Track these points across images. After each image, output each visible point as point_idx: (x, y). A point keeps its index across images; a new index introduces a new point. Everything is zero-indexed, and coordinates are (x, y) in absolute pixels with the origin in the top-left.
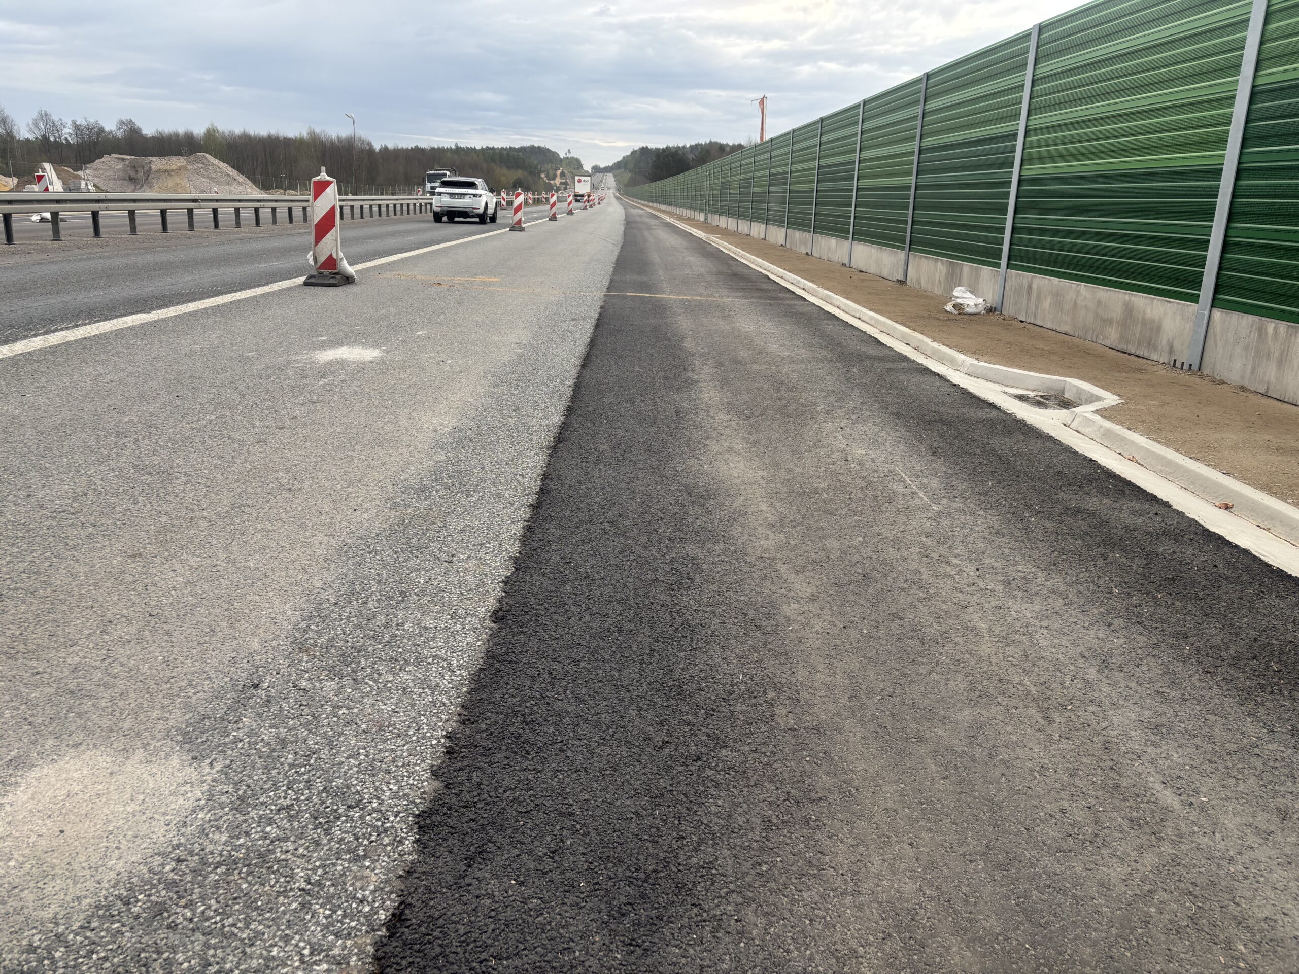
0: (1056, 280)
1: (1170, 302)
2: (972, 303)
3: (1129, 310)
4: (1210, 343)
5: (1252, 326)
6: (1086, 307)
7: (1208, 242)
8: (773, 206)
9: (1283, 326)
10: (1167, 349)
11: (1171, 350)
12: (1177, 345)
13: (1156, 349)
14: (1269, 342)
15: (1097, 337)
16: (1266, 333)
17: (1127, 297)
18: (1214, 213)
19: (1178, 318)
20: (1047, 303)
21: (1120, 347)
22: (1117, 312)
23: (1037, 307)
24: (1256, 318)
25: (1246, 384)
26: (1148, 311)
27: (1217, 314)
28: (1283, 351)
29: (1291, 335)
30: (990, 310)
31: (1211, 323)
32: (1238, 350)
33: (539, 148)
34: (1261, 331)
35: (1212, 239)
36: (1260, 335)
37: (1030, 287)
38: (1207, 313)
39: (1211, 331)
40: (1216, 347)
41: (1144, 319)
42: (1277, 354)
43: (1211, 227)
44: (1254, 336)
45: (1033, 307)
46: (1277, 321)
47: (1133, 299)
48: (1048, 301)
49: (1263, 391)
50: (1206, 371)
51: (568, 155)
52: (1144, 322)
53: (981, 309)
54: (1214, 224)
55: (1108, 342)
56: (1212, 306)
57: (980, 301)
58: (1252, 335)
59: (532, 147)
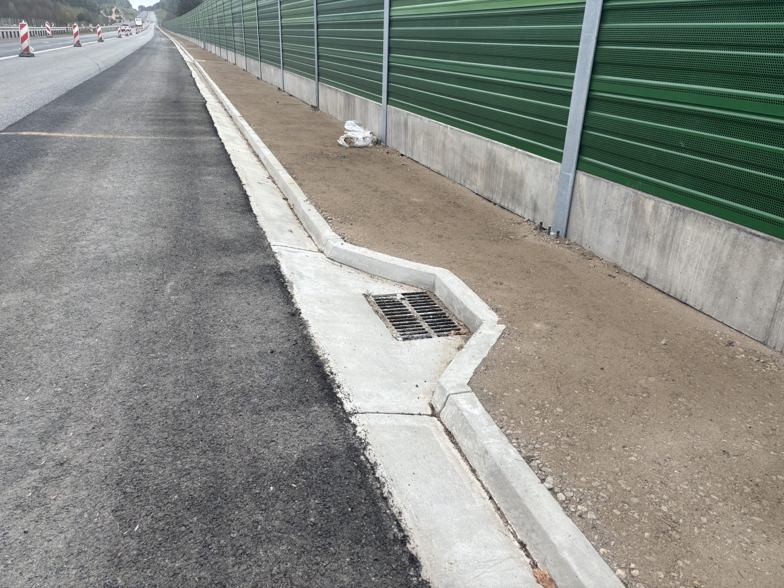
0: (426, 120)
1: (531, 157)
2: (360, 137)
3: (492, 158)
4: (576, 208)
5: (625, 199)
6: (453, 150)
7: (569, 95)
8: (237, 39)
9: (666, 206)
10: (531, 206)
11: (535, 209)
12: (541, 203)
13: (520, 204)
14: (648, 221)
15: (465, 181)
16: (644, 211)
17: (489, 145)
18: (576, 62)
19: (541, 175)
20: (420, 141)
21: (486, 195)
22: (481, 160)
23: (413, 144)
24: (630, 191)
25: (620, 263)
26: (510, 162)
27: (583, 178)
28: (667, 235)
29: (677, 219)
30: (377, 142)
31: (576, 187)
32: (609, 223)
34: (637, 207)
35: (574, 92)
36: (636, 211)
37: (406, 124)
38: (571, 175)
39: (576, 195)
40: (583, 214)
41: (506, 170)
42: (658, 237)
43: (572, 78)
44: (628, 210)
45: (410, 143)
46: (657, 199)
47: (495, 148)
48: (422, 138)
49: (641, 277)
50: (573, 238)
52: (507, 174)
53: (368, 142)
54: (576, 74)
55: (474, 188)
56: (577, 168)
57: (368, 134)
58: (625, 209)
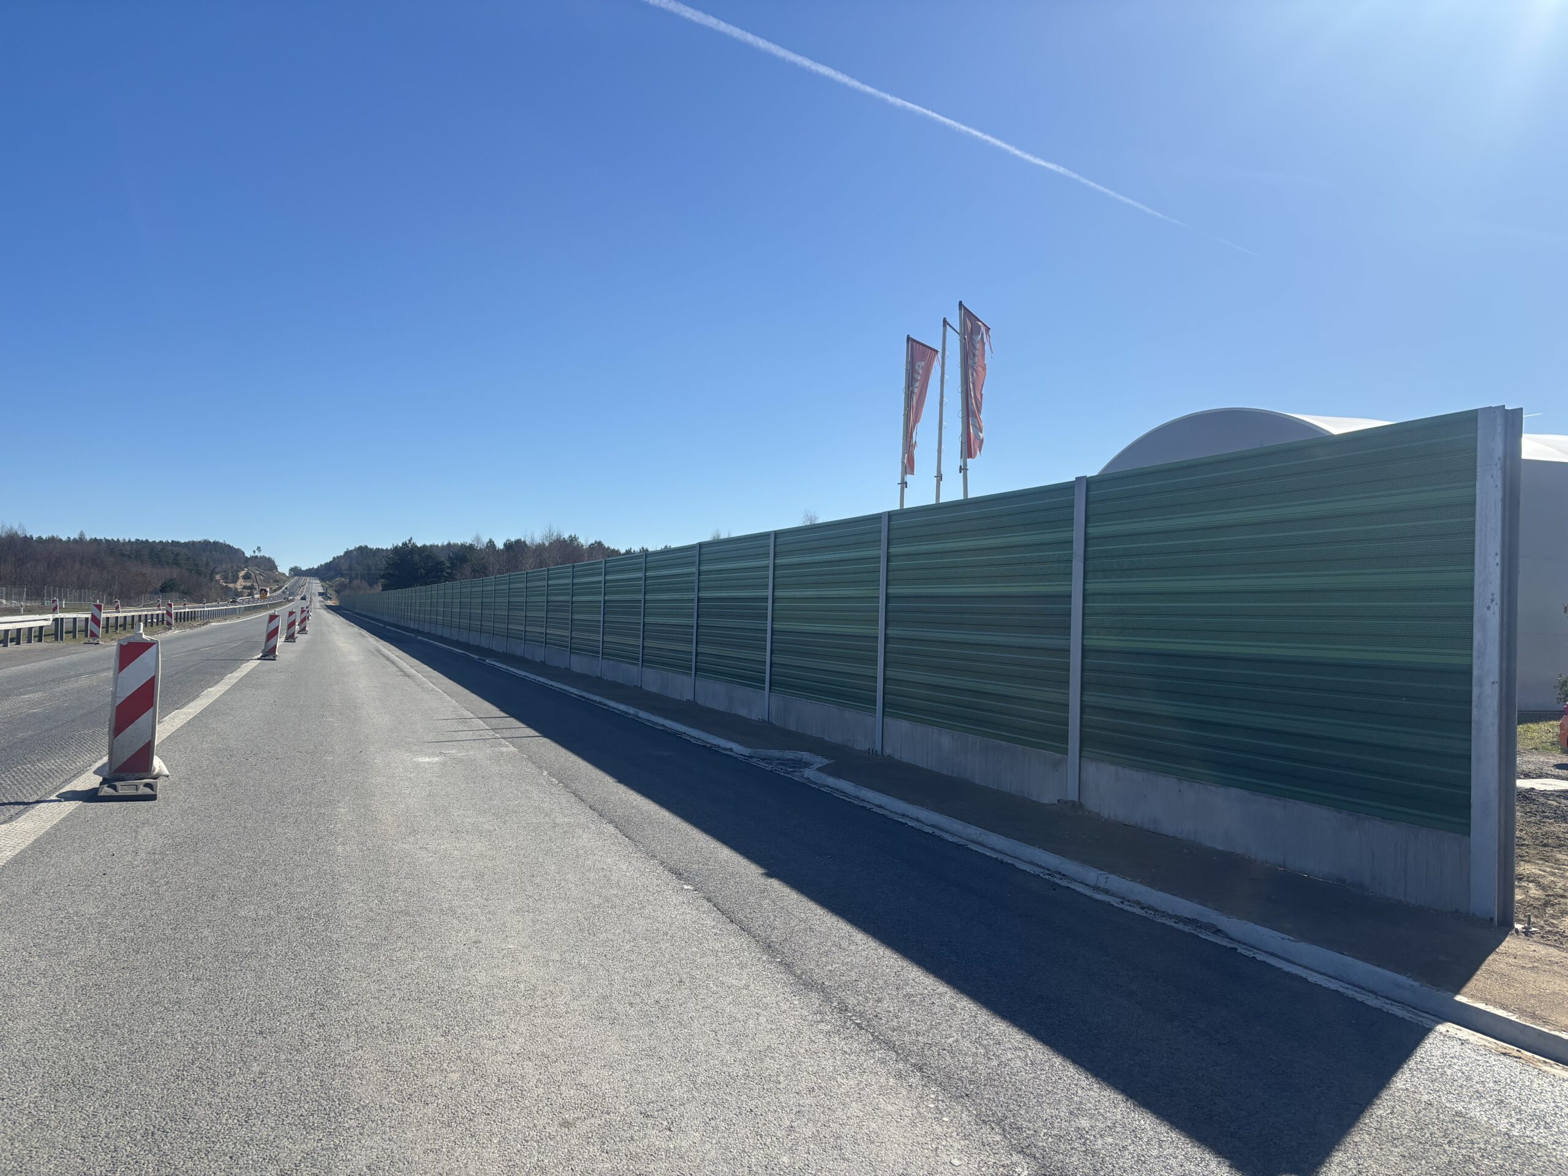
27: (894, 724)
33: (215, 543)
51: (257, 554)
56: (883, 715)
59: (206, 543)
